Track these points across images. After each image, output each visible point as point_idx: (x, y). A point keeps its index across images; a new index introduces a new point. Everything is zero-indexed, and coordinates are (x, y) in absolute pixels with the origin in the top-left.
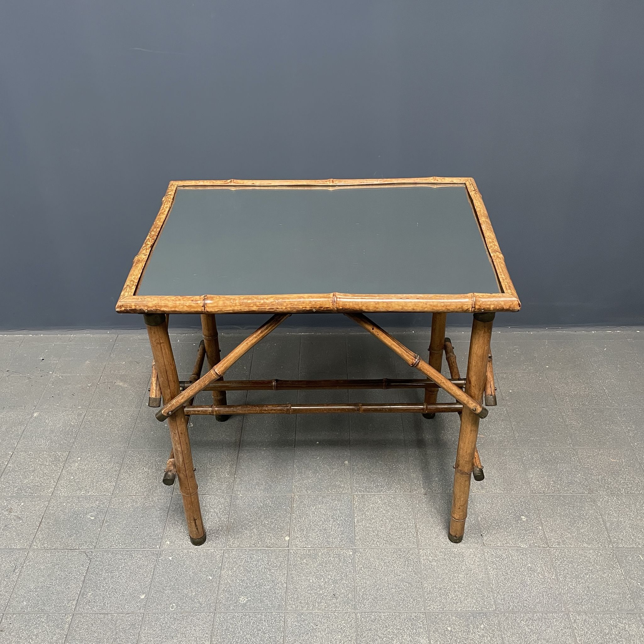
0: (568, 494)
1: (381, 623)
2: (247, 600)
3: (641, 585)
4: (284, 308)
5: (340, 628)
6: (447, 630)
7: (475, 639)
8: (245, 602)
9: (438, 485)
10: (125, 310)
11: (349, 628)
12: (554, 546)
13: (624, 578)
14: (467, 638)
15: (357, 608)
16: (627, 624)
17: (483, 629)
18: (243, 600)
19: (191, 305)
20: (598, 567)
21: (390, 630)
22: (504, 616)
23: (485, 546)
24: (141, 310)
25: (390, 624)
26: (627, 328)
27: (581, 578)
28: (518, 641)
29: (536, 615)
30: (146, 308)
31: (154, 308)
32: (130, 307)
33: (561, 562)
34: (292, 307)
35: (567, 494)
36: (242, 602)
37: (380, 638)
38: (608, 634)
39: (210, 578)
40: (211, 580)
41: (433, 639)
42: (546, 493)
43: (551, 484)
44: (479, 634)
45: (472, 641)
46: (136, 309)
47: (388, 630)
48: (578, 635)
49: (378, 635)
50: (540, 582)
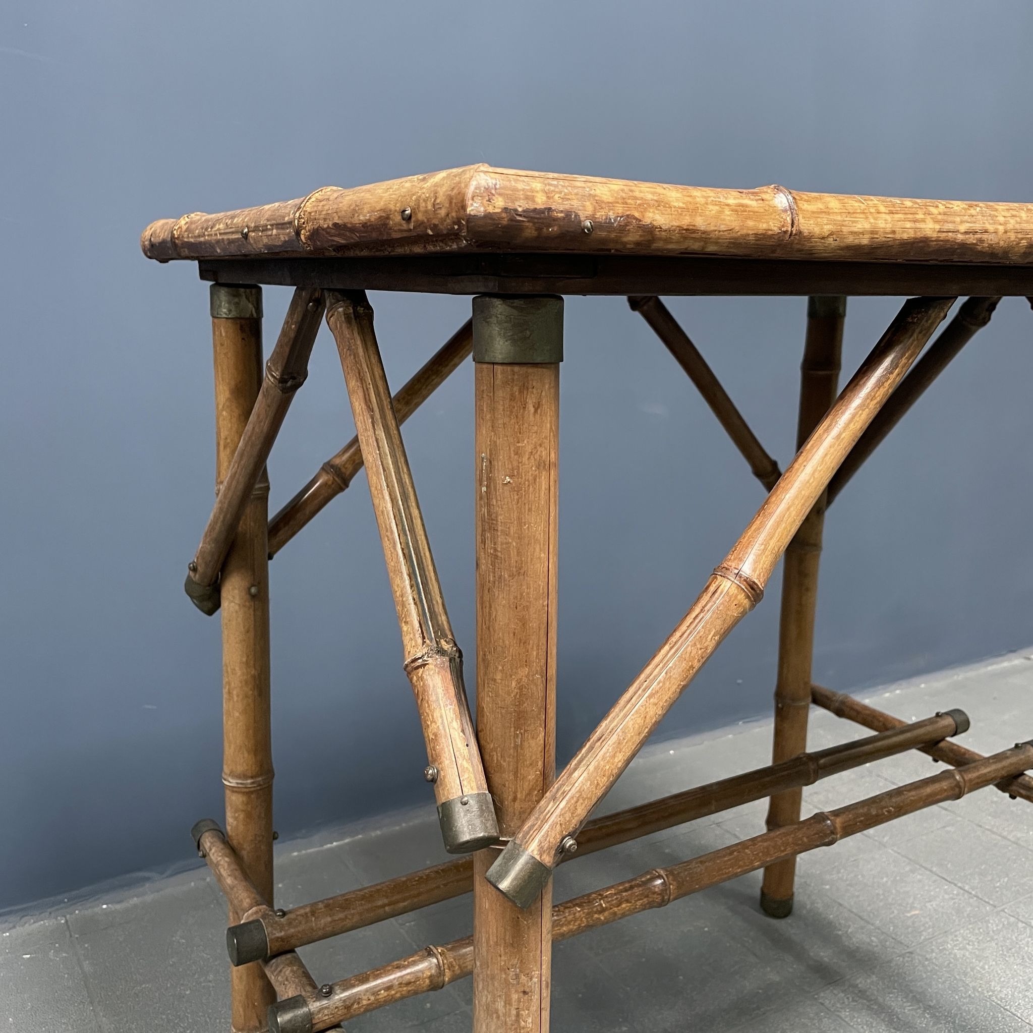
4: (1001, 229)
10: (505, 209)
19: (747, 206)
24: (568, 214)
30: (589, 209)
31: (620, 209)
32: (527, 198)
34: (1018, 226)
46: (550, 209)
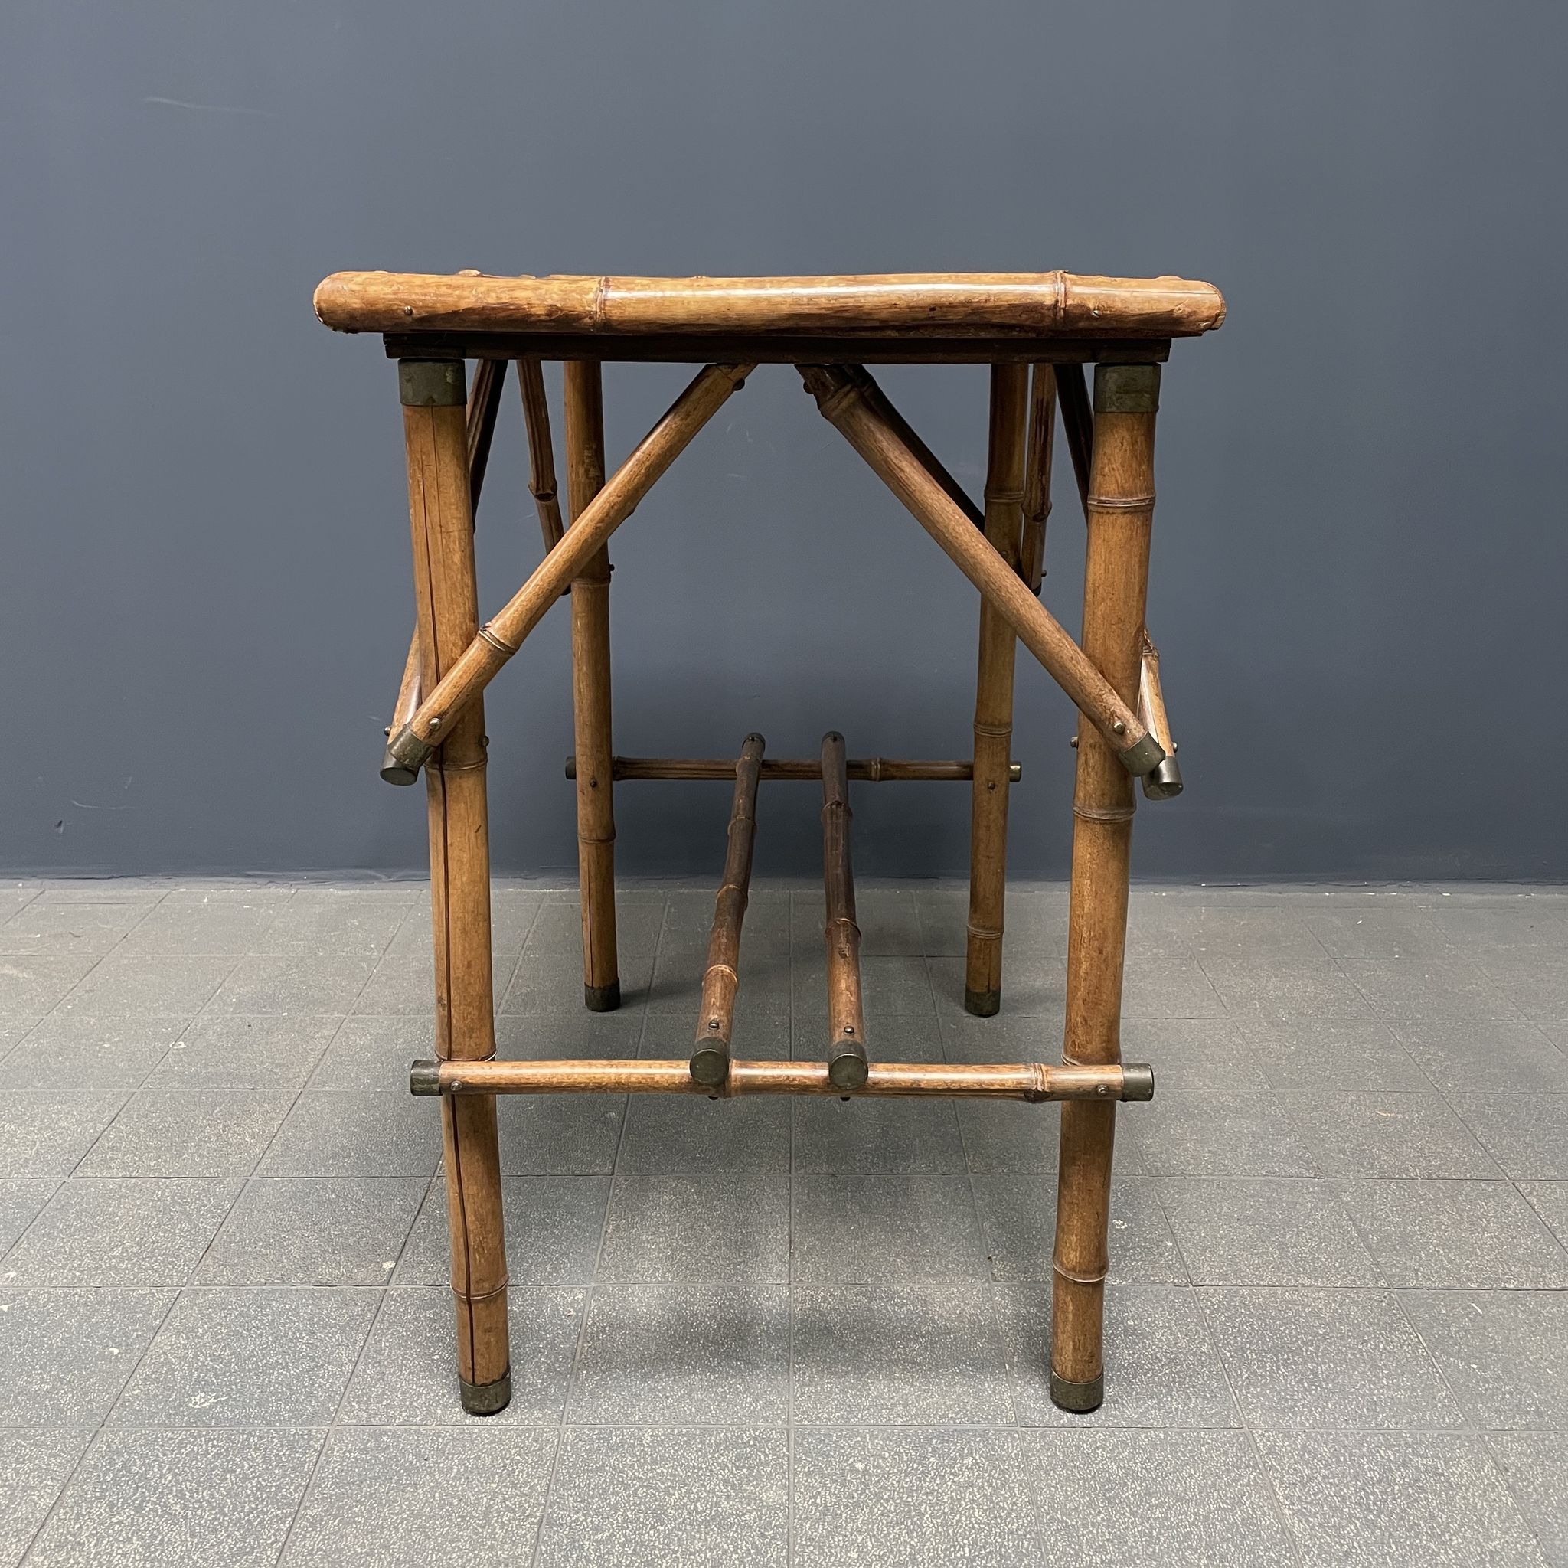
0: (1256, 1178)
1: (638, 1454)
2: (216, 1401)
3: (1479, 1369)
5: (502, 1465)
6: (853, 1470)
7: (940, 1491)
8: (207, 1404)
9: (873, 1158)
11: (531, 1464)
12: (1207, 1282)
13: (1425, 1354)
14: (915, 1488)
15: (568, 1418)
16: (1439, 1459)
17: (972, 1469)
18: (202, 1401)
20: (1344, 1329)
21: (665, 1471)
22: (1043, 1435)
23: (999, 1281)
25: (667, 1455)
26: (1417, 886)
27: (1291, 1351)
28: (1083, 1497)
29: (1146, 1437)
33: (1229, 1317)
35: (1250, 1178)
36: (197, 1406)
37: (627, 1487)
38: (1379, 1481)
39: (112, 1352)
40: (116, 1356)
41: (802, 1490)
42: (1190, 1175)
43: (1204, 1157)
44: (956, 1479)
45: (930, 1497)
47: (659, 1471)
48: (1282, 1483)
49: (623, 1482)
50: (1160, 1361)
